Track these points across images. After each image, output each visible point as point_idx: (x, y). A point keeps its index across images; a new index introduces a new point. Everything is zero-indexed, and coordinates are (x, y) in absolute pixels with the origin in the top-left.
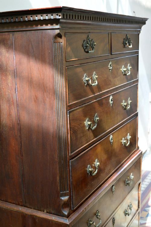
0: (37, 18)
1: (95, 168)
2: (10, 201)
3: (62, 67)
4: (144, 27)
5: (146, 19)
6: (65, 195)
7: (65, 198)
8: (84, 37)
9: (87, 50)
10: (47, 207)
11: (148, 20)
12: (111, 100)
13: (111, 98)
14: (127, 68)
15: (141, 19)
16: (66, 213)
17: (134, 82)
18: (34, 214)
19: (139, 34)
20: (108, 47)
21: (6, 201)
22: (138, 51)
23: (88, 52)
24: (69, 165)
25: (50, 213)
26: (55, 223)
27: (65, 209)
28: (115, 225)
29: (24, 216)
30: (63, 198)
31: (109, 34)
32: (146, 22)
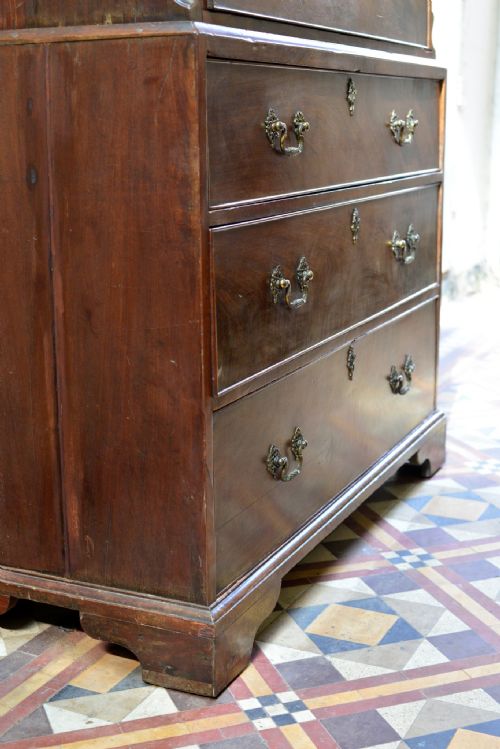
10: (116, 3)
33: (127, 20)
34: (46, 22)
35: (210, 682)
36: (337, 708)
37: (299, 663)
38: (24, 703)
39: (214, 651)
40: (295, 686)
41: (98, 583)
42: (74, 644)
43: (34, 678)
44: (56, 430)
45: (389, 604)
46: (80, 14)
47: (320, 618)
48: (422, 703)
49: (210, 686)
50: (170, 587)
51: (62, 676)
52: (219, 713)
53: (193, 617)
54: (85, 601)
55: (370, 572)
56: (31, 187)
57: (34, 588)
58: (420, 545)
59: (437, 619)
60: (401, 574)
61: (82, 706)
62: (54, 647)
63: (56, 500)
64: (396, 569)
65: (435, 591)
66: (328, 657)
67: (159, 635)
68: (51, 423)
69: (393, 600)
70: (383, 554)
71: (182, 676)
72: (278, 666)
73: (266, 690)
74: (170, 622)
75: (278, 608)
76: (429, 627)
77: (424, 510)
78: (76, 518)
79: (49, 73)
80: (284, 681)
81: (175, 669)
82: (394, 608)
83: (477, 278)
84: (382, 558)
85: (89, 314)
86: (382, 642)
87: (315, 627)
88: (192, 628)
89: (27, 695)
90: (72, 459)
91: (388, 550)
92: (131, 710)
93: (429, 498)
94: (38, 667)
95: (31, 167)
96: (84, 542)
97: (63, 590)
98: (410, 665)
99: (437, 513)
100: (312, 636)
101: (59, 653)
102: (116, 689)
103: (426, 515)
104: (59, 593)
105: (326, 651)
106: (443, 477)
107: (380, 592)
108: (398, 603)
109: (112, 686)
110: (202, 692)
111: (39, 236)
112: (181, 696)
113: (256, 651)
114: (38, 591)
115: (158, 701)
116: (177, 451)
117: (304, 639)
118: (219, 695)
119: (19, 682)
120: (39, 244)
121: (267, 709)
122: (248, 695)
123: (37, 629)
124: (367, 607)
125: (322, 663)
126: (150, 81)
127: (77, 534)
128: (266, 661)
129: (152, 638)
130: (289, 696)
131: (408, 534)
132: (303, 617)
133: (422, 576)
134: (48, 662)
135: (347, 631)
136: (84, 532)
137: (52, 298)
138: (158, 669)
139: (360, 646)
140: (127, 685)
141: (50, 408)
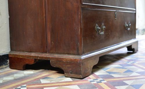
35: (81, 74)
37: (103, 75)
39: (82, 66)
40: (102, 78)
41: (55, 53)
42: (49, 72)
44: (45, 17)
47: (109, 69)
49: (81, 75)
50: (71, 52)
51: (45, 76)
53: (77, 58)
54: (51, 57)
57: (40, 56)
61: (49, 80)
63: (45, 34)
67: (68, 64)
68: (44, 15)
69: (126, 67)
71: (74, 74)
73: (95, 78)
74: (71, 60)
78: (50, 38)
80: (99, 77)
81: (72, 72)
86: (124, 73)
88: (77, 61)
89: (36, 78)
90: (49, 23)
96: (51, 44)
97: (46, 56)
98: (131, 75)
100: (107, 72)
101: (46, 73)
104: (45, 56)
107: (123, 66)
108: (128, 68)
109: (57, 77)
110: (79, 77)
113: (93, 73)
114: (41, 57)
115: (68, 79)
116: (73, 17)
118: (83, 78)
119: (35, 76)
121: (95, 81)
122: (90, 79)
124: (120, 68)
125: (109, 75)
127: (50, 42)
128: (95, 75)
129: (67, 65)
131: (130, 60)
132: (104, 69)
134: (43, 74)
135: (115, 71)
136: (51, 41)
138: (68, 73)
139: (119, 73)
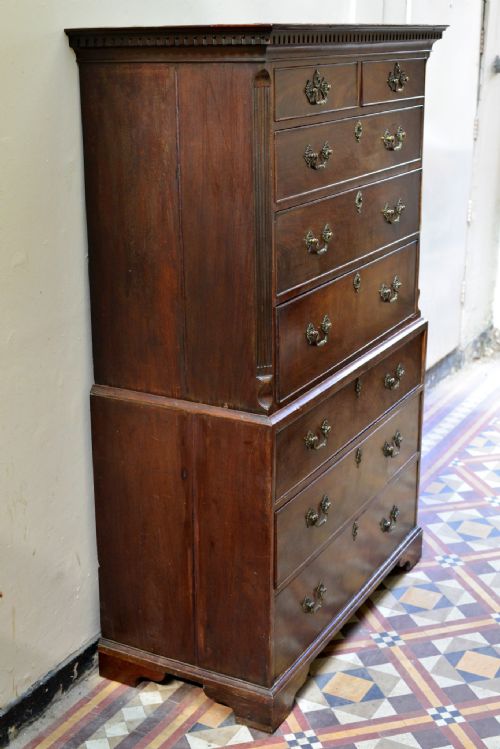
0: (224, 42)
1: (323, 333)
2: (155, 390)
3: (268, 131)
4: (437, 45)
5: (444, 27)
6: (265, 373)
7: (265, 378)
8: (308, 74)
9: (312, 100)
10: (230, 398)
11: (448, 29)
12: (360, 201)
13: (359, 194)
14: (396, 135)
15: (431, 29)
16: (266, 407)
17: (411, 166)
18: (203, 411)
19: (425, 61)
20: (355, 91)
21: (148, 392)
22: (423, 99)
23: (314, 103)
24: (274, 315)
25: (234, 409)
26: (245, 426)
27: (264, 400)
28: (361, 464)
29: (183, 417)
30: (261, 378)
31: (357, 65)
32: (444, 33)
33: (235, 408)
34: (193, 398)
36: (334, 741)
37: (317, 712)
38: (174, 734)
39: (273, 710)
40: (314, 727)
41: (213, 671)
42: (197, 695)
43: (179, 717)
44: (193, 596)
45: (370, 673)
46: (211, 399)
47: (331, 682)
48: (377, 740)
49: (270, 727)
51: (192, 716)
52: (274, 743)
54: (206, 680)
55: (362, 649)
56: (183, 478)
58: (395, 629)
59: (395, 685)
60: (380, 651)
61: (205, 735)
62: (188, 698)
64: (377, 646)
65: (397, 665)
66: (333, 709)
68: (191, 591)
69: (372, 670)
70: (372, 635)
72: (306, 714)
73: (298, 729)
74: (250, 695)
75: (309, 675)
76: (390, 691)
77: (402, 600)
79: (195, 428)
80: (308, 724)
81: (252, 717)
82: (373, 676)
83: (482, 343)
84: (371, 638)
85: (212, 544)
86: (362, 701)
87: (327, 689)
88: (262, 699)
89: (176, 728)
91: (374, 632)
92: (231, 738)
93: (406, 588)
94: (180, 711)
95: (184, 470)
96: (206, 651)
98: (376, 716)
99: (409, 603)
100: (325, 695)
101: (191, 701)
102: (222, 726)
103: (402, 604)
105: (332, 705)
106: (419, 570)
107: (366, 664)
108: (375, 672)
109: (219, 724)
110: (266, 730)
111: (187, 502)
112: (255, 731)
113: (295, 704)
115: (243, 734)
117: (320, 697)
118: (275, 731)
119: (172, 720)
120: (187, 507)
121: (299, 741)
122: (290, 732)
123: (176, 685)
124: (357, 676)
125: (329, 712)
126: (247, 443)
128: (300, 711)
130: (310, 733)
131: (389, 619)
132: (321, 680)
133: (392, 653)
134: (185, 707)
135: (345, 692)
137: (193, 533)
138: (244, 717)
139: (351, 702)
140: (227, 723)
141: (191, 583)
